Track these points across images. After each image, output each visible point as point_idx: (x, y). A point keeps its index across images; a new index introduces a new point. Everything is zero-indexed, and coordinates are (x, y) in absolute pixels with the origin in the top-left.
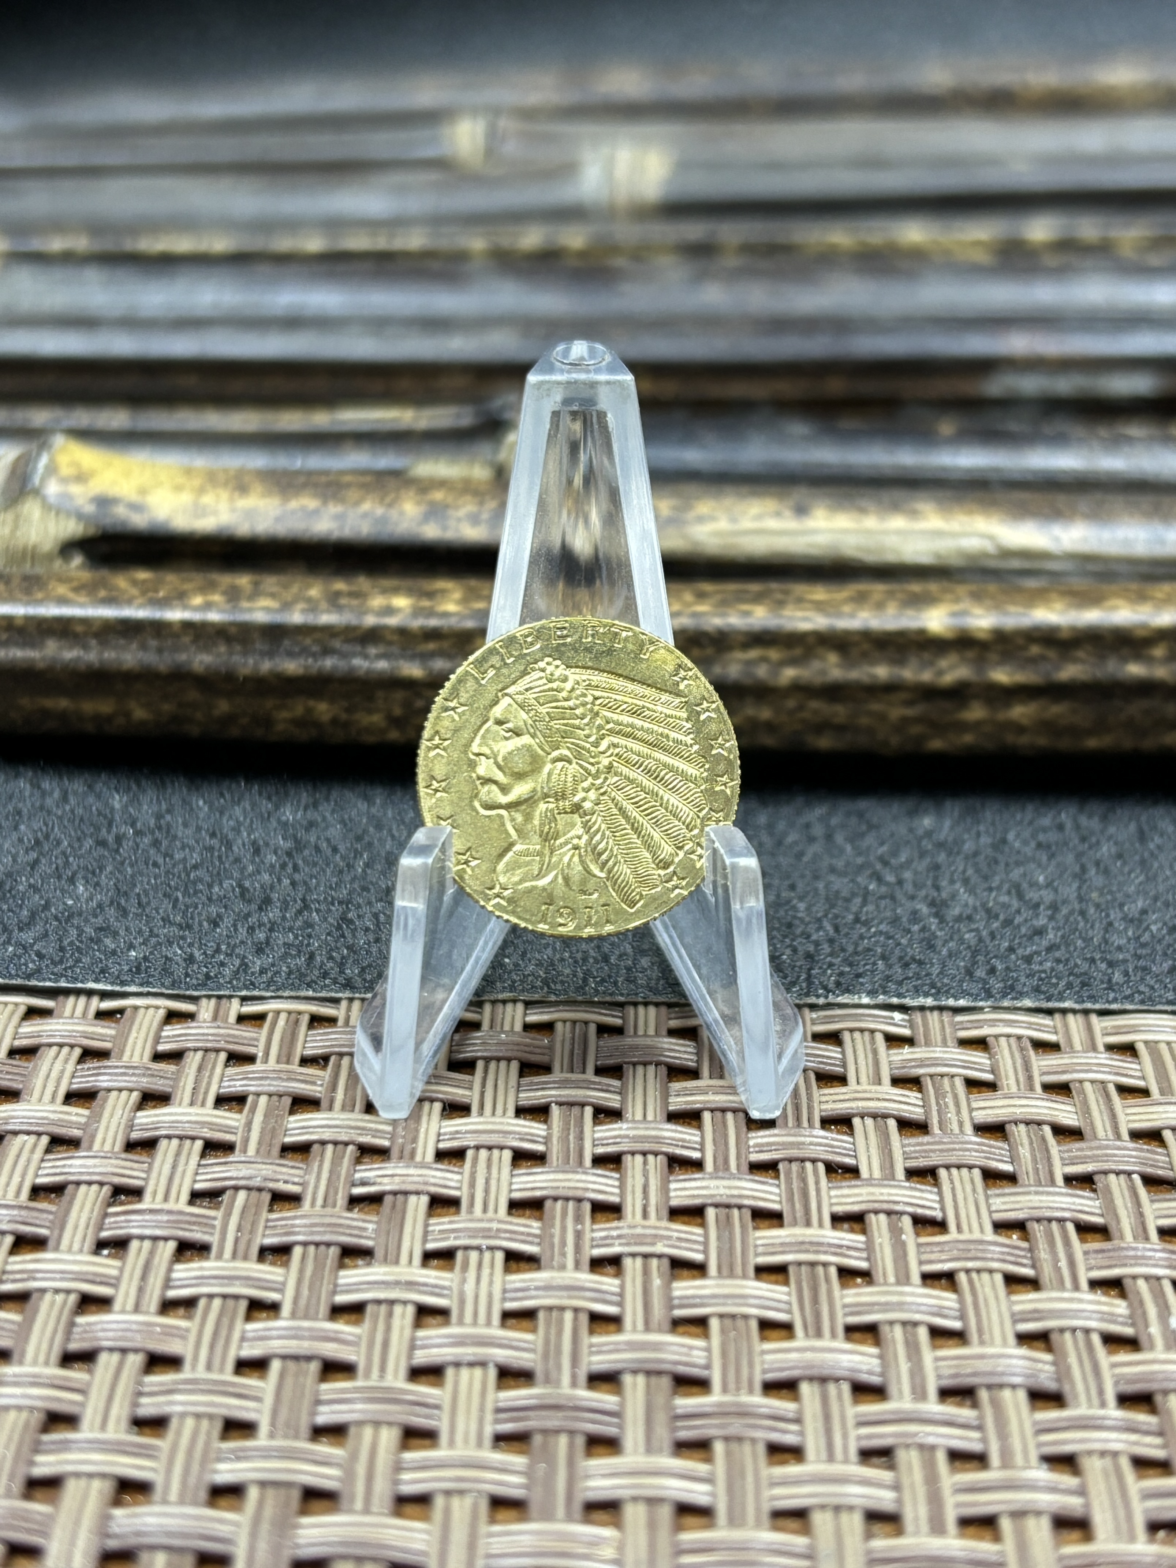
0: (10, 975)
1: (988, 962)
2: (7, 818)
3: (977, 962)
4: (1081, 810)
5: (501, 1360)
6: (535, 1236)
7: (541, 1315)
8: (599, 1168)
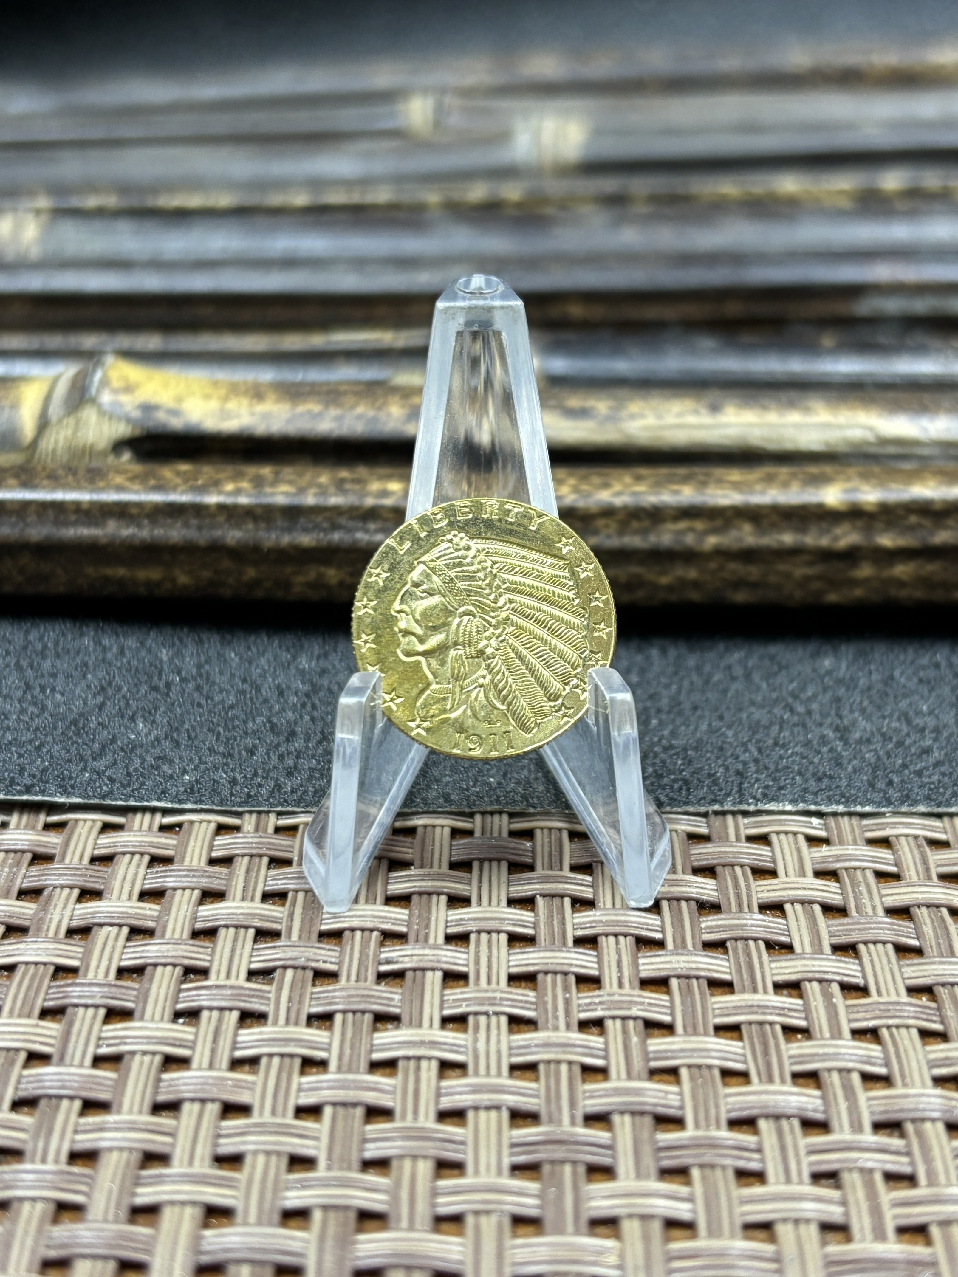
0: (89, 796)
1: (887, 776)
2: (76, 669)
3: (877, 776)
4: (953, 651)
5: (511, 1104)
6: (532, 1003)
7: (542, 1067)
8: (580, 947)
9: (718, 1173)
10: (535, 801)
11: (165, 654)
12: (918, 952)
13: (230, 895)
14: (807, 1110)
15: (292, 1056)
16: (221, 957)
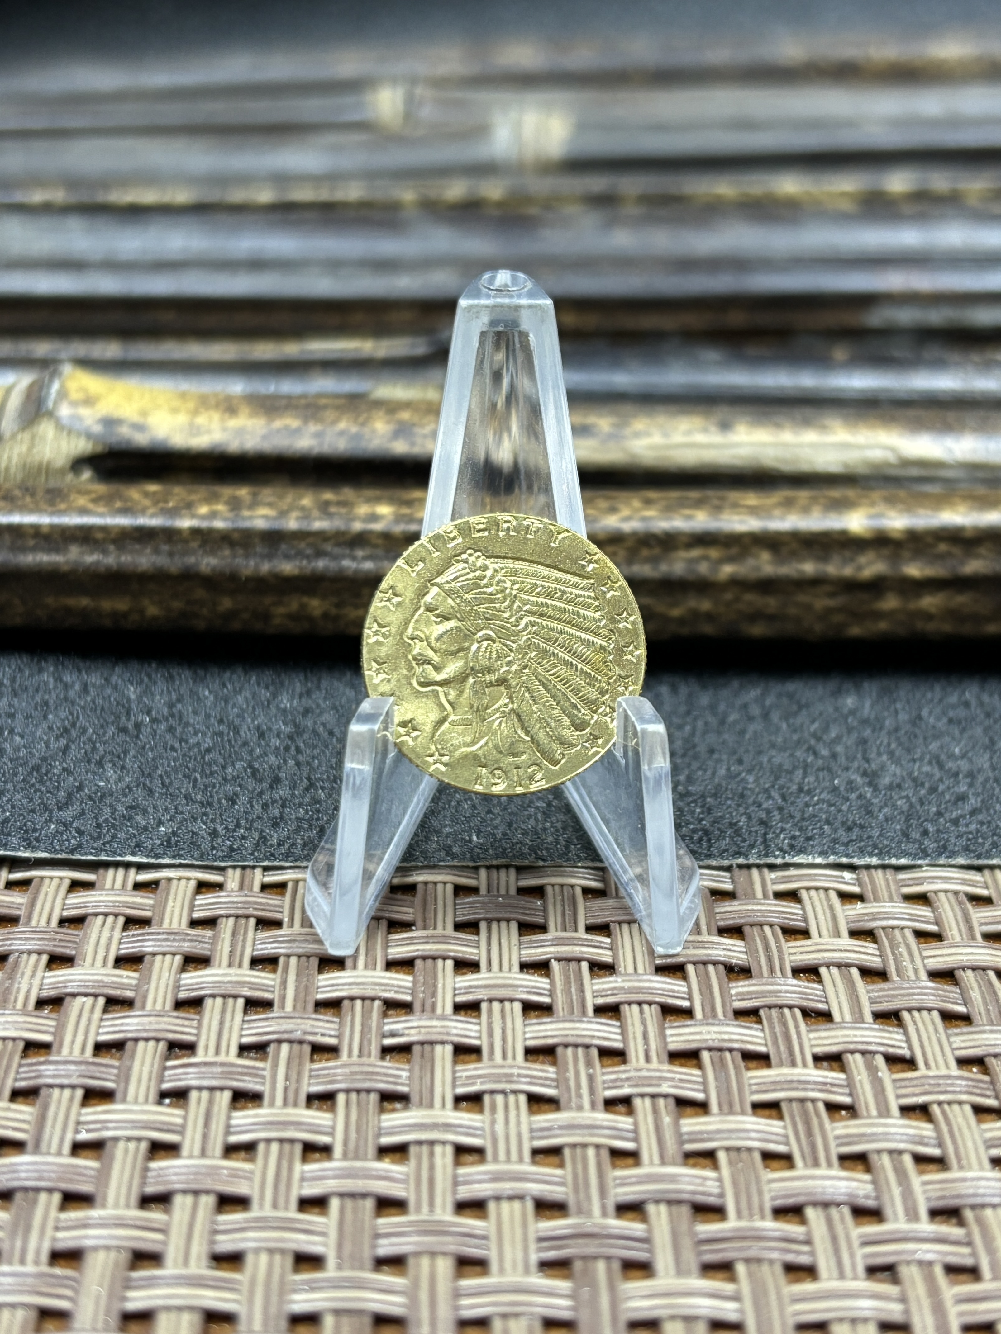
0: (56, 850)
1: (921, 825)
2: (36, 709)
3: (911, 825)
4: (982, 689)
5: (536, 1193)
6: (552, 1079)
7: (567, 1152)
8: (600, 1017)
9: (765, 1268)
10: (545, 853)
11: (132, 692)
12: (966, 1019)
13: (215, 961)
14: (858, 1197)
15: (292, 1141)
16: (209, 1029)
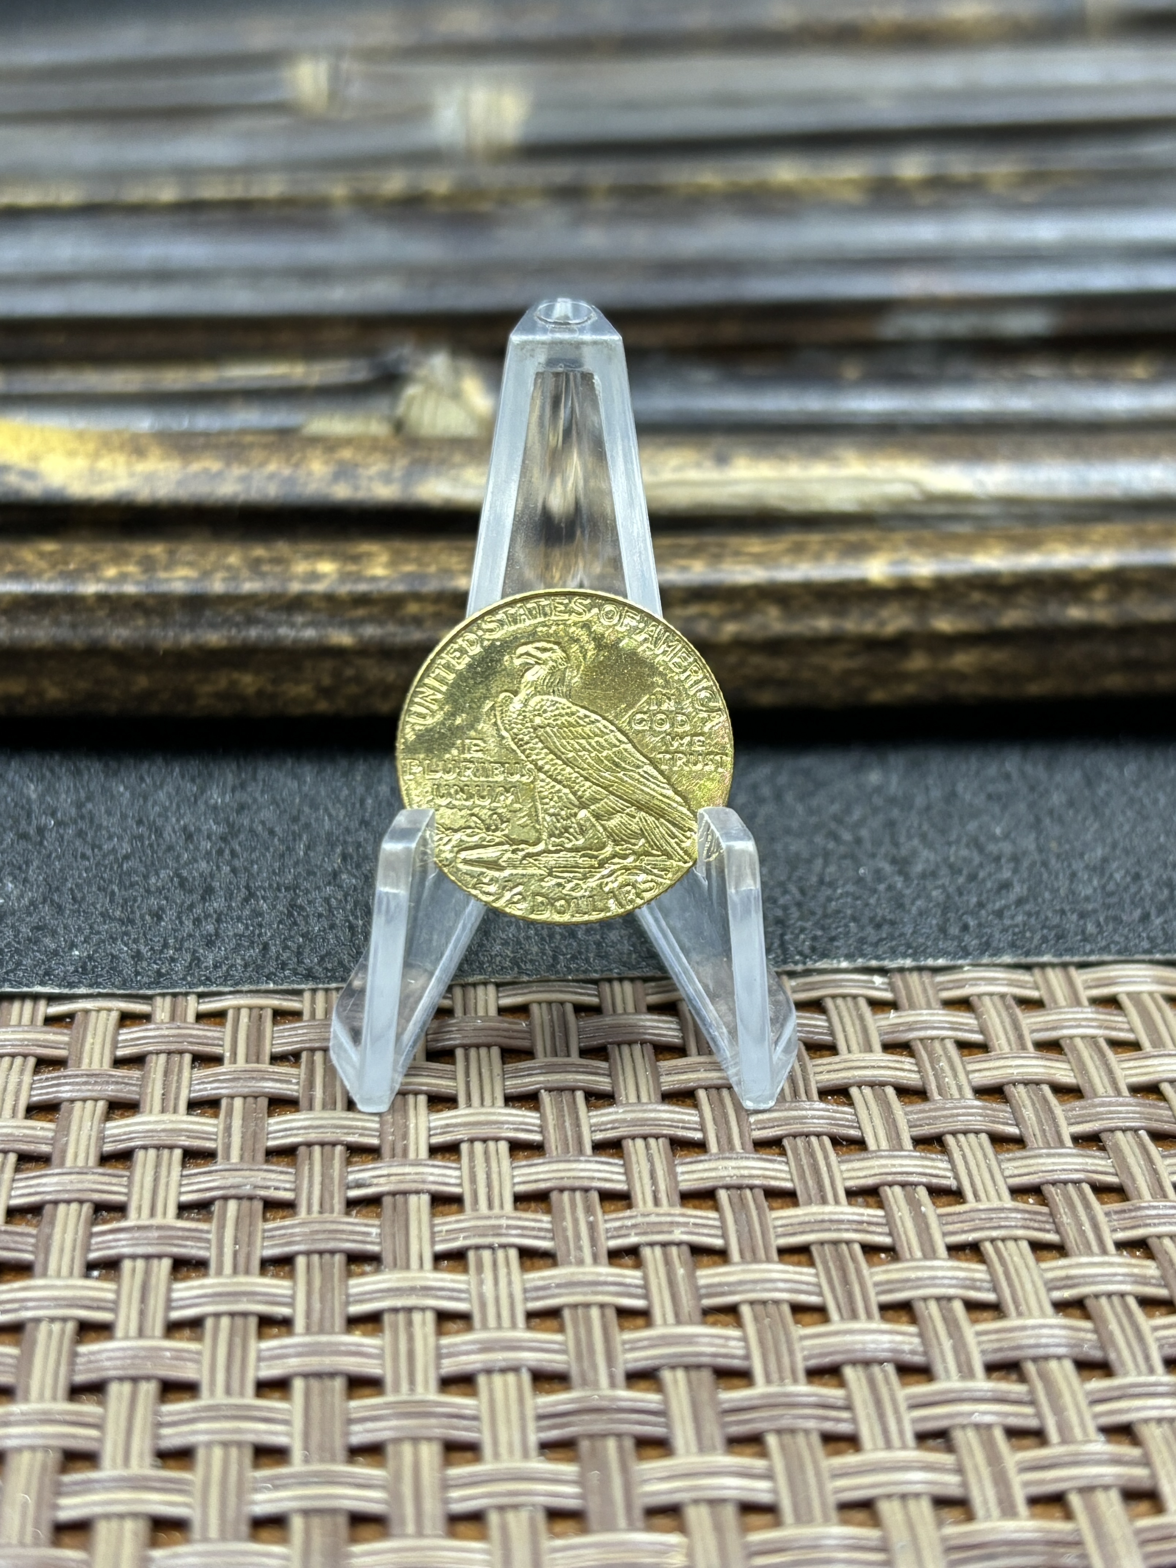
1: (960, 919)
3: (948, 920)
4: (1024, 757)
5: (533, 1364)
6: (547, 1230)
7: (567, 1314)
8: (600, 1155)
9: (801, 1439)
10: (529, 966)
11: (32, 790)
12: (1019, 1142)
13: (145, 1106)
14: (903, 1352)
15: (245, 1315)
16: (142, 1187)
